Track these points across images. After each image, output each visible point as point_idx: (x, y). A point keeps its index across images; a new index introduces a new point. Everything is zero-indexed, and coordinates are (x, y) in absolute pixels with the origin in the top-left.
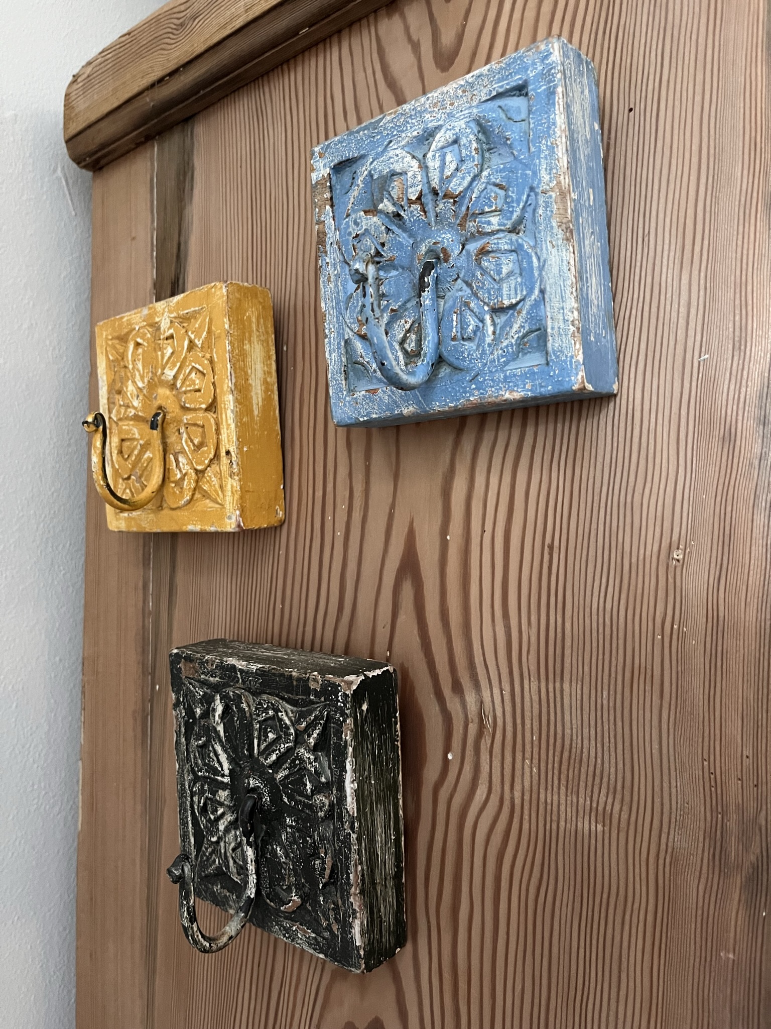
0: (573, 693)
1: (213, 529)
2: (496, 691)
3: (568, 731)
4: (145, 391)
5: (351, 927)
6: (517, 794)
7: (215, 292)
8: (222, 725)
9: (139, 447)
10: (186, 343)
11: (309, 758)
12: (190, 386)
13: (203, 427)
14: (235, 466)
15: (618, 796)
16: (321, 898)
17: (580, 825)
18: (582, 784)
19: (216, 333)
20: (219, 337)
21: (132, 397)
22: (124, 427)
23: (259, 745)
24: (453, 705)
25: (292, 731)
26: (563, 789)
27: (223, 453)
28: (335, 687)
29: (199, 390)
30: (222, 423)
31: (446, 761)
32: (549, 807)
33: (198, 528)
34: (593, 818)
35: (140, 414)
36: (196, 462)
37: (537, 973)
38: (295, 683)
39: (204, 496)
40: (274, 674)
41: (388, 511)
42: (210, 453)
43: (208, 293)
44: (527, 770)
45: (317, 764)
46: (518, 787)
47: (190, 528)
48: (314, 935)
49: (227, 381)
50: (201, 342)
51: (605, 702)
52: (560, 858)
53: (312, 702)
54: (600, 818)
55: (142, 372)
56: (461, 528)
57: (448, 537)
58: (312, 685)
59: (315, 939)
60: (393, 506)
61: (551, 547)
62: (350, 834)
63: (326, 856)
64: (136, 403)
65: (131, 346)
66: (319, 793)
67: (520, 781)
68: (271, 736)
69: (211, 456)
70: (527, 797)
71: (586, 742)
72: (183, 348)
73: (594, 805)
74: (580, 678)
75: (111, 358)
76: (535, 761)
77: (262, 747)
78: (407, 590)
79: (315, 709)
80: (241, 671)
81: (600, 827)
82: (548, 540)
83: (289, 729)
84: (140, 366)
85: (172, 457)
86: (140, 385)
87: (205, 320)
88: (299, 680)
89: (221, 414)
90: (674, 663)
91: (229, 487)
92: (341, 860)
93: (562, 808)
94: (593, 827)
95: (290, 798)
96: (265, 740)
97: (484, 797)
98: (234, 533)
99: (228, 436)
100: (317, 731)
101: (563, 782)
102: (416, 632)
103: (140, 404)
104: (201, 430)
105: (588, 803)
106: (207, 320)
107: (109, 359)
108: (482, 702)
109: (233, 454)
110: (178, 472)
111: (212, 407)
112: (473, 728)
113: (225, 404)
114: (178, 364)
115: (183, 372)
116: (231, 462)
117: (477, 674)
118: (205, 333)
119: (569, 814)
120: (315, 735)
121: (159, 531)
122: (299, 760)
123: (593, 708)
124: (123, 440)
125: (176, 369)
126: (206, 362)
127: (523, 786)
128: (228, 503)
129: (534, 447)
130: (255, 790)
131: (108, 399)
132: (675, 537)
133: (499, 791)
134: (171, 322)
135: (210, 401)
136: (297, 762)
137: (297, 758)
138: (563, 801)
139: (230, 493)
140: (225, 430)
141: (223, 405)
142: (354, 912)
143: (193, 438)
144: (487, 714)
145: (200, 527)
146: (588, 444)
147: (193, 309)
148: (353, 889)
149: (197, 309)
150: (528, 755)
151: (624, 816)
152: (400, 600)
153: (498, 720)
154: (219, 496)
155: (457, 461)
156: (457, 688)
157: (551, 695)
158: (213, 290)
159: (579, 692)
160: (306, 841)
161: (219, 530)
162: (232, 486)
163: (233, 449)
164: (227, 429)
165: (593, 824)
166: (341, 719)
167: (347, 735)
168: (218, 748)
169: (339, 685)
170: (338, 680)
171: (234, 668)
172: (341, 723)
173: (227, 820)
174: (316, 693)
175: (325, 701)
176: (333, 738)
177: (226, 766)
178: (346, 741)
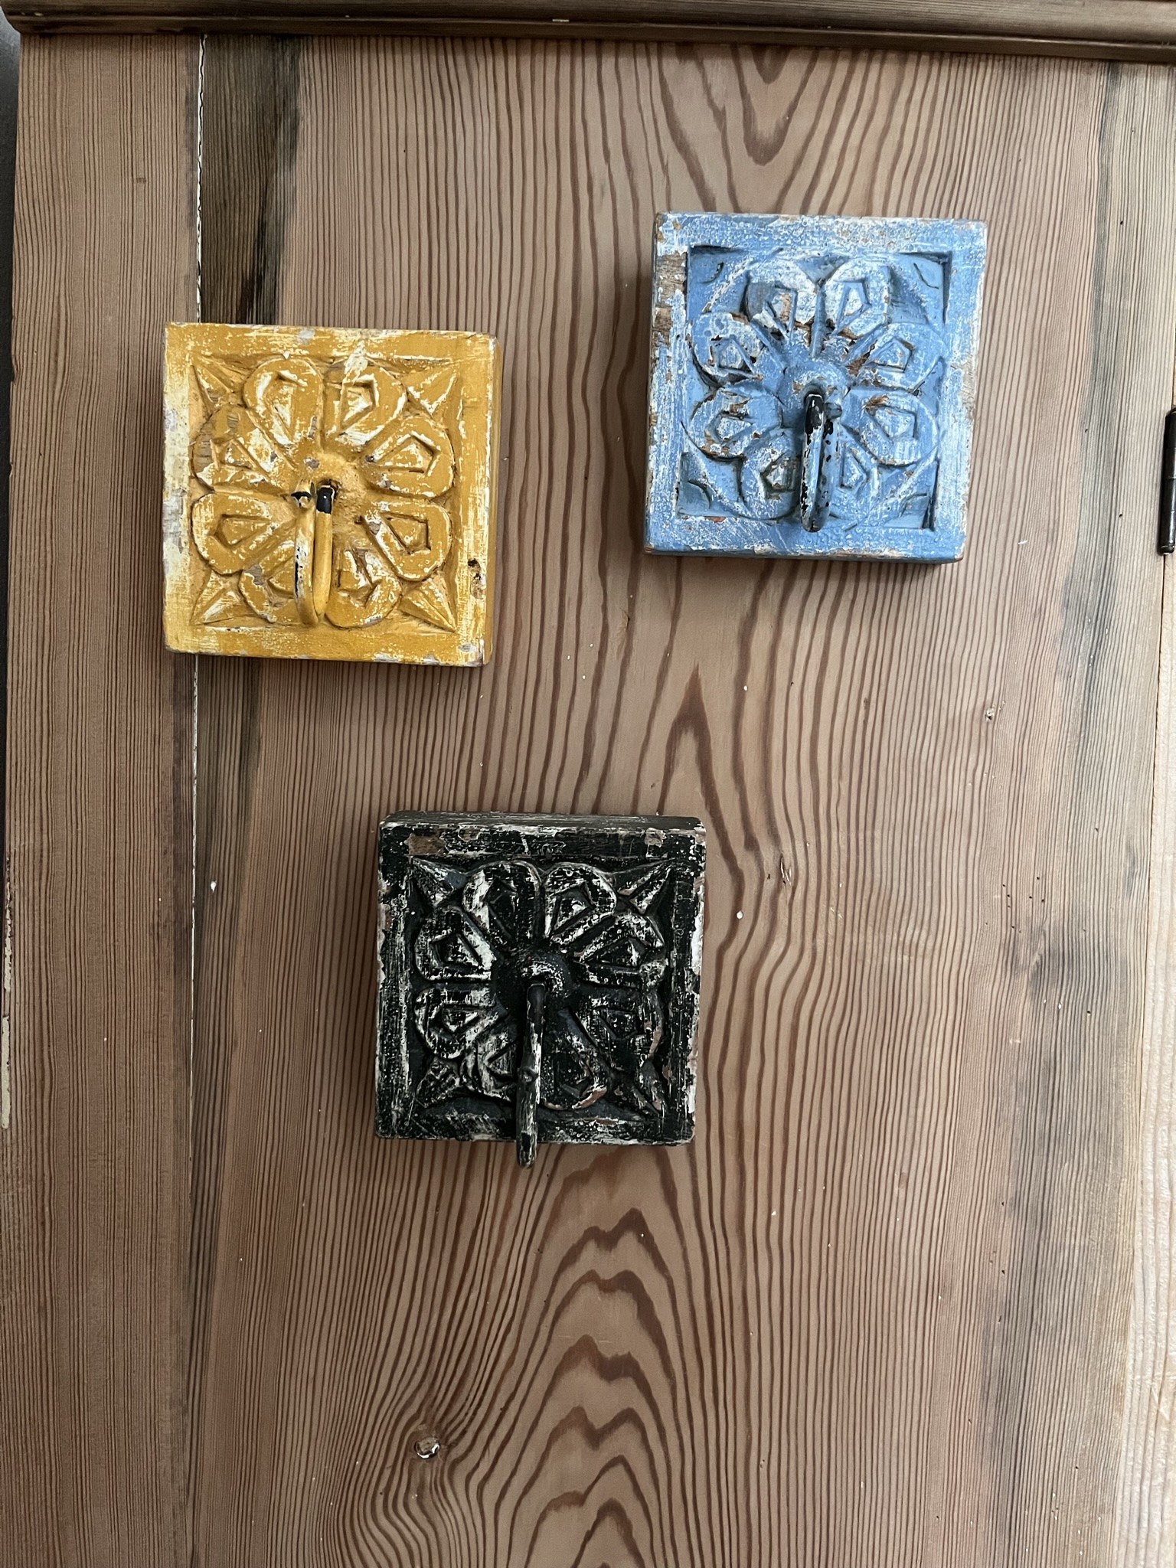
0: (885, 839)
1: (429, 661)
2: (799, 845)
3: (877, 876)
4: (290, 452)
5: (683, 1094)
6: (820, 942)
7: (472, 347)
8: (486, 908)
9: (270, 532)
10: (402, 401)
11: (639, 924)
12: (403, 461)
13: (426, 521)
14: (483, 581)
15: (925, 927)
16: (641, 1077)
17: (886, 959)
18: (890, 922)
19: (469, 401)
20: (474, 407)
21: (260, 456)
22: (231, 497)
23: (553, 922)
24: (745, 861)
25: (613, 897)
26: (870, 929)
27: (463, 561)
28: (686, 842)
29: (421, 471)
30: (466, 523)
31: (735, 921)
32: (854, 949)
33: (398, 658)
34: (900, 951)
35: (273, 482)
36: (402, 568)
37: (836, 1104)
38: (622, 842)
39: (406, 614)
40: (588, 836)
41: (661, 654)
42: (437, 558)
43: (458, 343)
44: (832, 916)
45: (650, 929)
46: (820, 937)
47: (379, 657)
48: (623, 1122)
49: (482, 468)
50: (435, 405)
51: (916, 845)
52: (864, 994)
53: (647, 861)
54: (907, 950)
55: (288, 422)
56: (763, 678)
57: (745, 688)
58: (649, 842)
59: (625, 1125)
60: (669, 650)
61: (868, 702)
62: (693, 996)
63: (653, 1028)
64: (267, 465)
65: (265, 380)
66: (649, 960)
67: (823, 928)
68: (577, 908)
69: (439, 563)
70: (830, 944)
71: (895, 883)
72: (395, 407)
73: (901, 939)
74: (892, 826)
75: (206, 385)
76: (841, 908)
77: (560, 924)
78: (688, 745)
79: (652, 868)
80: (529, 838)
81: (906, 958)
82: (865, 695)
83: (608, 895)
84: (286, 412)
85: (349, 555)
86: (283, 440)
87: (448, 377)
88: (628, 838)
89: (466, 509)
90: (982, 805)
91: (470, 608)
92: (676, 1029)
93: (869, 947)
94: (899, 959)
95: (601, 974)
96: (566, 915)
97: (782, 949)
98: (471, 669)
99: (476, 542)
100: (654, 892)
101: (871, 922)
102: (698, 789)
103: (276, 469)
104: (424, 525)
105: (895, 938)
106: (452, 380)
107: (200, 386)
108: (782, 857)
109: (484, 567)
110: (361, 577)
111: (449, 497)
112: (770, 885)
113: (475, 499)
114: (380, 428)
115: (390, 439)
116: (477, 575)
117: (776, 829)
118: (444, 396)
119: (875, 951)
120: (650, 897)
121: (303, 657)
122: (622, 928)
123: (904, 851)
124: (225, 516)
125: (374, 433)
126: (442, 435)
127: (827, 933)
128: (464, 628)
129: (853, 602)
130: (542, 977)
131: (192, 447)
132: (989, 698)
133: (799, 941)
134: (370, 364)
135: (445, 489)
136: (619, 931)
137: (619, 926)
138: (869, 941)
139: (470, 616)
140: (472, 532)
141: (470, 500)
142: (690, 1078)
143: (401, 534)
144: (787, 867)
145: (402, 656)
146: (911, 604)
147: (421, 357)
148: (691, 1054)
149: (431, 359)
150: (833, 902)
151: (930, 944)
152: (677, 755)
153: (801, 872)
154: (447, 618)
155: (760, 606)
156: (751, 844)
157: (861, 843)
158: (469, 341)
159: (891, 838)
160: (622, 1019)
161: (442, 663)
162: (476, 608)
163: (483, 560)
164: (476, 532)
165: (899, 955)
166: (692, 874)
167: (698, 890)
168: (476, 938)
169: (692, 838)
170: (688, 833)
171: (516, 835)
172: (692, 878)
173: (482, 1025)
174: (655, 850)
175: (669, 856)
176: (678, 897)
177: (488, 958)
178: (697, 897)
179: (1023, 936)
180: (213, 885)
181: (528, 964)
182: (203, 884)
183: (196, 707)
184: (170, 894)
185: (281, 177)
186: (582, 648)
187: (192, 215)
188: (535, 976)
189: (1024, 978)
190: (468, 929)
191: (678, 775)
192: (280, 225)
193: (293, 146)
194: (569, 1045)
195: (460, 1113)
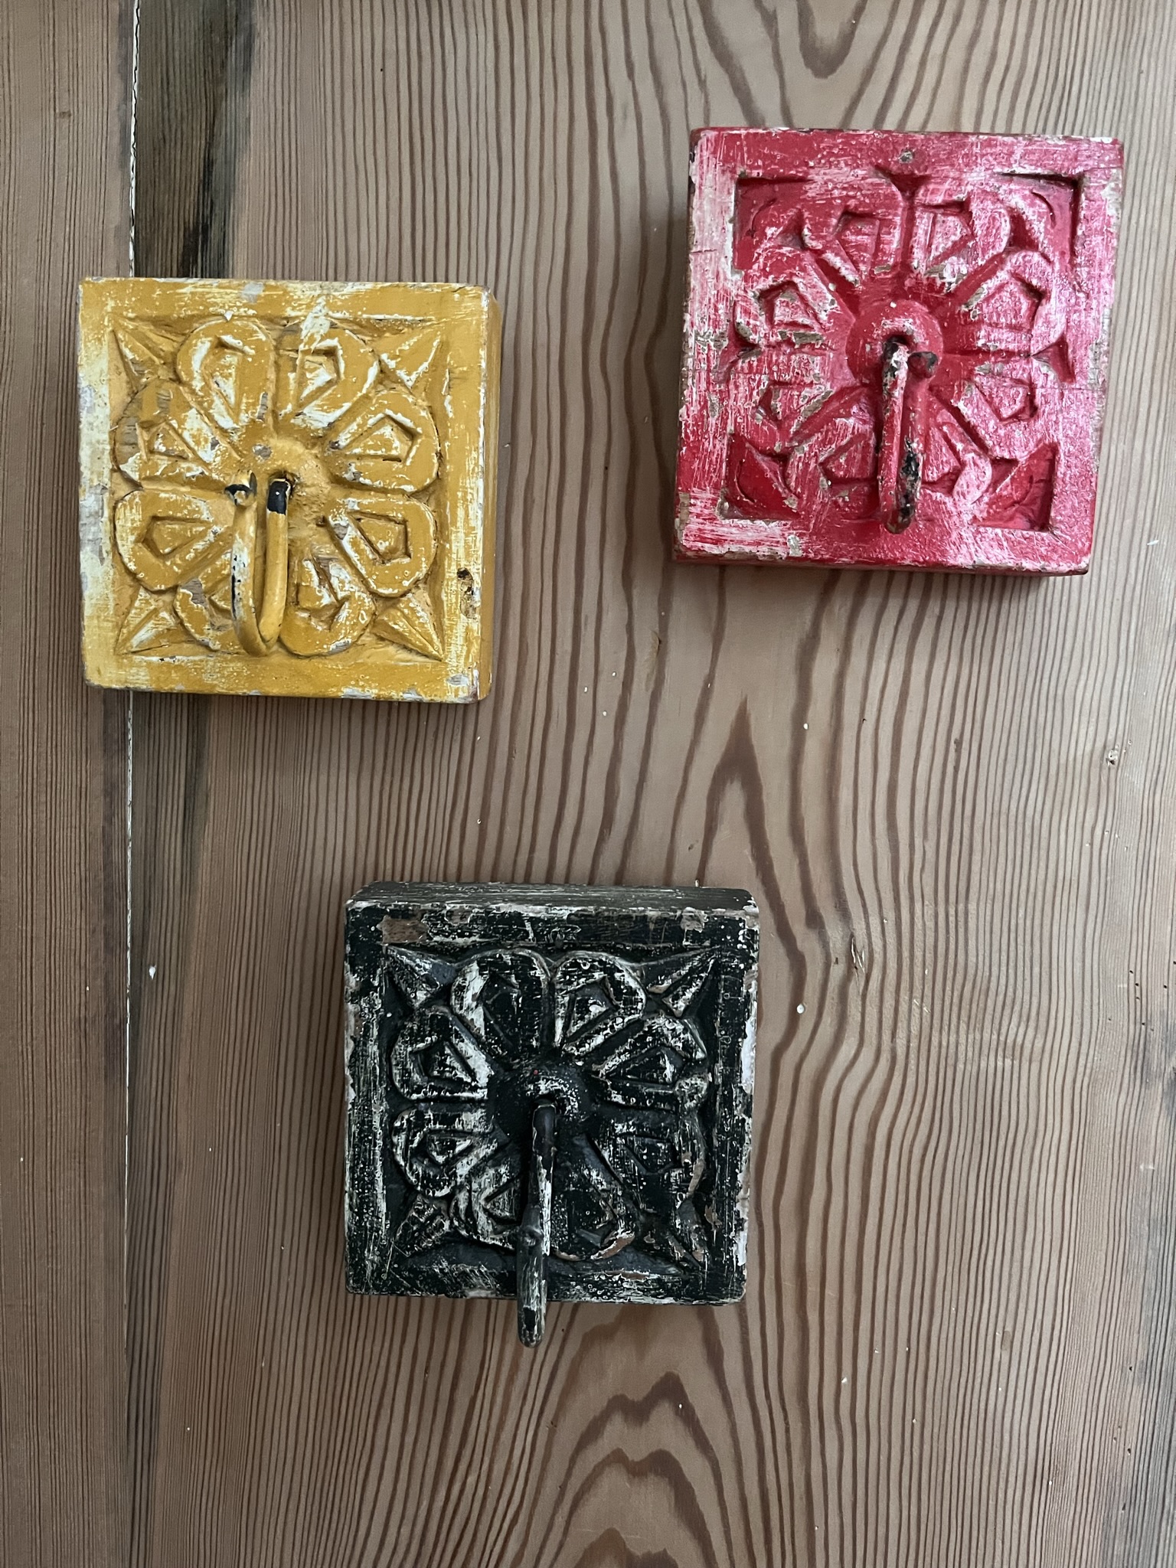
0: (981, 914)
1: (410, 697)
2: (874, 921)
3: (972, 959)
4: (235, 438)
5: (731, 1242)
6: (901, 1042)
7: (462, 301)
8: (480, 1010)
9: (211, 537)
10: (373, 372)
11: (674, 1030)
12: (375, 447)
13: (404, 522)
14: (477, 597)
15: (1032, 1024)
16: (678, 1221)
17: (983, 1064)
18: (988, 1017)
19: (457, 371)
20: (463, 378)
21: (198, 443)
22: (163, 495)
23: (566, 1027)
24: (806, 941)
25: (642, 995)
26: (963, 1027)
27: (451, 572)
28: (733, 925)
29: (397, 459)
30: (454, 523)
31: (794, 1018)
32: (944, 1051)
33: (372, 693)
34: (1000, 1052)
35: (215, 476)
36: (376, 582)
37: (921, 1244)
38: (652, 926)
39: (382, 639)
40: (608, 918)
41: (701, 684)
42: (419, 569)
43: (442, 298)
44: (916, 1011)
45: (688, 1035)
46: (901, 1034)
47: (347, 691)
48: (655, 1276)
49: (474, 454)
50: (414, 377)
51: (1021, 922)
52: (956, 1106)
53: (684, 949)
54: (1009, 1052)
55: (232, 400)
56: (828, 713)
57: (806, 726)
58: (687, 926)
59: (658, 1280)
60: (710, 679)
61: (959, 743)
62: (744, 1120)
63: (693, 1160)
64: (207, 454)
65: (202, 348)
66: (687, 1075)
67: (905, 1025)
68: (595, 1010)
69: (420, 575)
70: (914, 1044)
71: (995, 969)
72: (365, 380)
73: (1002, 1038)
74: (990, 897)
75: (130, 355)
76: (928, 1000)
77: (574, 1029)
78: (734, 797)
79: (690, 959)
80: (534, 921)
81: (1008, 1062)
82: (955, 735)
83: (635, 993)
84: (229, 388)
85: (309, 566)
86: (227, 423)
87: (431, 340)
88: (660, 921)
89: (454, 508)
90: (1103, 872)
91: (460, 630)
92: (722, 1162)
93: (962, 1048)
94: (1000, 1063)
95: (626, 1093)
96: (582, 1018)
97: (853, 1052)
98: (466, 706)
99: (467, 547)
100: (693, 990)
101: (964, 1017)
102: (747, 851)
103: (218, 459)
104: (402, 527)
105: (995, 1037)
106: (435, 344)
107: (122, 356)
108: (852, 936)
109: (477, 578)
110: (325, 592)
111: (433, 491)
112: (837, 971)
113: (466, 493)
114: (347, 406)
115: (359, 420)
116: (470, 589)
117: (845, 901)
118: (426, 364)
119: (970, 1054)
120: (688, 995)
121: (253, 693)
122: (653, 1035)
123: (1005, 929)
124: (155, 518)
125: (338, 413)
126: (423, 413)
127: (910, 1031)
128: (453, 655)
129: (940, 619)
130: (551, 1096)
131: (113, 432)
132: (1111, 737)
133: (875, 1042)
134: (333, 326)
135: (428, 481)
136: (649, 1039)
137: (650, 1032)
138: (962, 1040)
139: (460, 641)
140: (461, 535)
141: (460, 494)
143: (373, 539)
144: (859, 949)
145: (375, 691)
146: (1012, 622)
147: (396, 316)
149: (409, 318)
150: (917, 993)
151: (1039, 1044)
152: (720, 811)
153: (876, 956)
154: (431, 642)
155: (824, 625)
156: (814, 920)
157: (952, 919)
158: (456, 295)
159: (989, 913)
160: (653, 1148)
161: (426, 699)
162: (468, 630)
163: (476, 570)
164: (467, 535)
165: (1000, 1058)
166: (742, 966)
167: (749, 986)
168: (468, 1048)
169: (741, 920)
170: (736, 914)
171: (518, 918)
172: (742, 971)
173: (477, 1156)
174: (695, 936)
175: (712, 944)
176: (724, 995)
177: (483, 1071)
178: (748, 995)
179: (1156, 1035)
180: (152, 971)
181: (534, 1080)
182: (139, 969)
183: (130, 753)
184: (100, 982)
185: (231, 104)
186: (603, 677)
187: (125, 153)
188: (543, 1096)
189: (1159, 1088)
190: (458, 1036)
191: (723, 834)
192: (230, 163)
193: (247, 67)
194: (586, 1182)
195: (450, 1263)
